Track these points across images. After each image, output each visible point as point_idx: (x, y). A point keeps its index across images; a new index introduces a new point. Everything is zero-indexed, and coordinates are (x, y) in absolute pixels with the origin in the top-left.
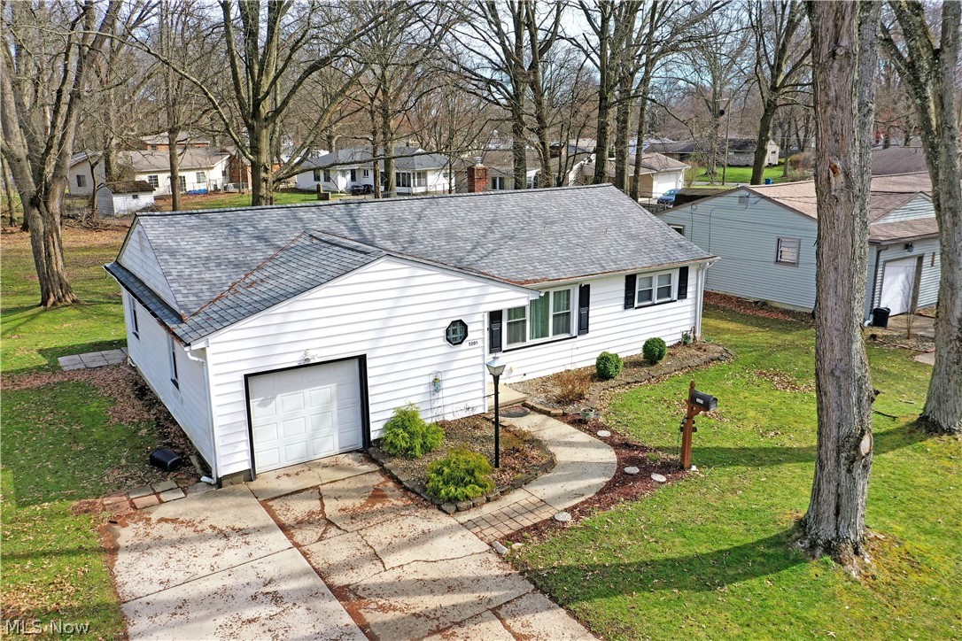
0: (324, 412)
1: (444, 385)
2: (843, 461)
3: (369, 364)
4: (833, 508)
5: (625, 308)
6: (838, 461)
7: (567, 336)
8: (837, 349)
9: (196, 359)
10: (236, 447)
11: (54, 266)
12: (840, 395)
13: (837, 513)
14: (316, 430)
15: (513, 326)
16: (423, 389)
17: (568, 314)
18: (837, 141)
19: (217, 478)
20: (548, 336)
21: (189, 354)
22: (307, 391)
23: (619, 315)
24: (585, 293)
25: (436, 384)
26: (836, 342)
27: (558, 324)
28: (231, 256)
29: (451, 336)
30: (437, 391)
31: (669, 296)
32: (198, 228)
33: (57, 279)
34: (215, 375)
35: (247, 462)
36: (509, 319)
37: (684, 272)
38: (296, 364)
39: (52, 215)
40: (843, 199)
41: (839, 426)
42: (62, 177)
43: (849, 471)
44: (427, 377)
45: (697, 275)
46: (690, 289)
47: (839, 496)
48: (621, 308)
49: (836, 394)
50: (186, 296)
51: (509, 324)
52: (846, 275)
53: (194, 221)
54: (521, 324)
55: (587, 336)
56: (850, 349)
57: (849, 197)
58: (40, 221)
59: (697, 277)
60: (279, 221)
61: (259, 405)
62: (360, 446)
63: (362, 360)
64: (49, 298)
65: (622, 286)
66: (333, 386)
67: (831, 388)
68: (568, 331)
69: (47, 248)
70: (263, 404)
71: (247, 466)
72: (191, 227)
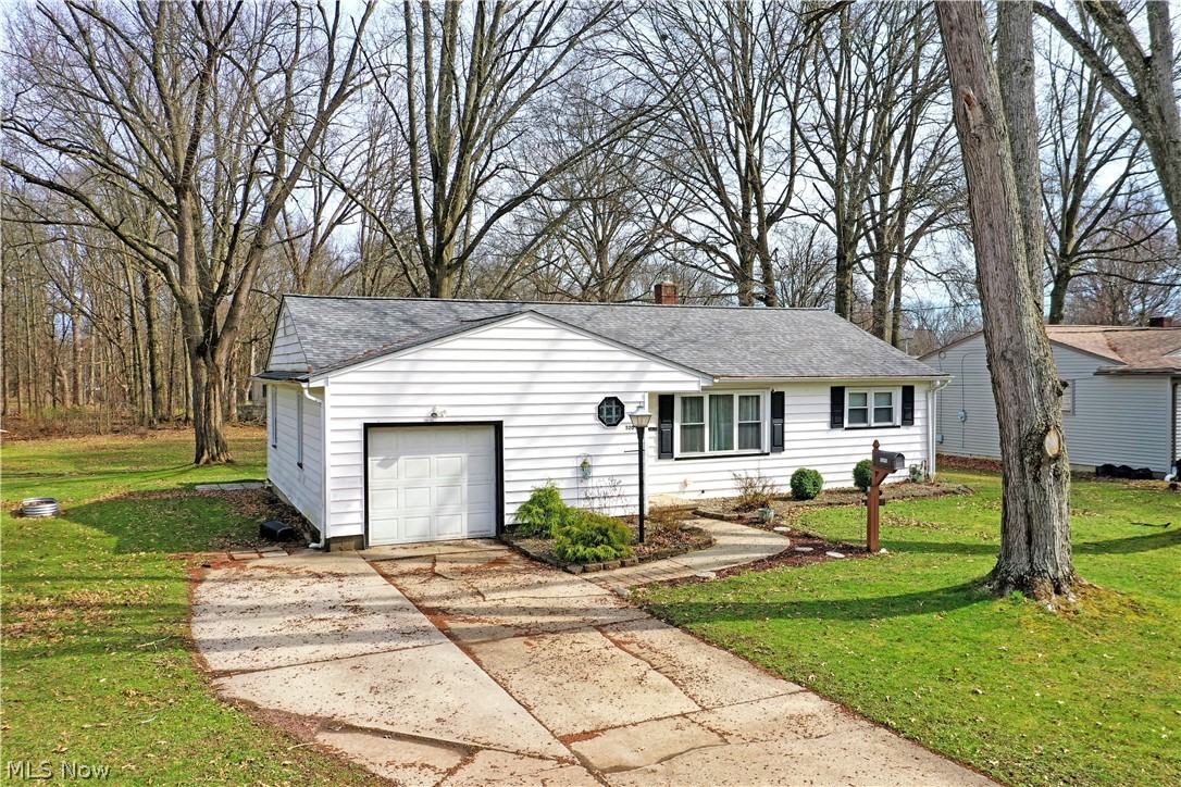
0: (452, 484)
1: (595, 472)
2: (1027, 467)
3: (506, 433)
4: (1023, 536)
5: (832, 427)
6: (1022, 469)
7: (757, 451)
8: (1005, 325)
9: (314, 399)
10: (349, 506)
11: (213, 420)
12: (1016, 385)
13: (1029, 542)
14: (441, 505)
15: (688, 431)
16: (569, 473)
17: (758, 425)
18: (968, 71)
19: (326, 539)
20: (732, 449)
21: (306, 392)
22: (433, 457)
23: (824, 435)
24: (778, 402)
25: (585, 469)
26: (1003, 316)
27: (746, 437)
28: (373, 332)
29: (605, 416)
30: (585, 477)
31: (890, 420)
32: (344, 309)
33: (213, 434)
34: (333, 419)
35: (359, 526)
36: (684, 420)
37: (908, 393)
38: (422, 420)
39: (217, 367)
40: (984, 137)
41: (1019, 423)
42: (232, 328)
43: (1036, 480)
44: (574, 459)
45: (927, 398)
46: (918, 414)
47: (1029, 518)
48: (826, 426)
49: (1011, 384)
50: (318, 355)
51: (683, 428)
52: (1002, 231)
53: (340, 304)
54: (698, 430)
55: (784, 454)
56: (1020, 322)
57: (990, 133)
58: (204, 371)
59: (927, 400)
60: (431, 310)
61: (379, 465)
62: (493, 533)
63: (498, 427)
64: (203, 455)
65: (827, 400)
66: (464, 456)
67: (1005, 378)
68: (758, 446)
69: (208, 400)
70: (384, 464)
71: (359, 530)
72: (337, 308)
